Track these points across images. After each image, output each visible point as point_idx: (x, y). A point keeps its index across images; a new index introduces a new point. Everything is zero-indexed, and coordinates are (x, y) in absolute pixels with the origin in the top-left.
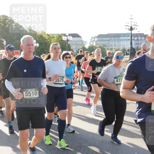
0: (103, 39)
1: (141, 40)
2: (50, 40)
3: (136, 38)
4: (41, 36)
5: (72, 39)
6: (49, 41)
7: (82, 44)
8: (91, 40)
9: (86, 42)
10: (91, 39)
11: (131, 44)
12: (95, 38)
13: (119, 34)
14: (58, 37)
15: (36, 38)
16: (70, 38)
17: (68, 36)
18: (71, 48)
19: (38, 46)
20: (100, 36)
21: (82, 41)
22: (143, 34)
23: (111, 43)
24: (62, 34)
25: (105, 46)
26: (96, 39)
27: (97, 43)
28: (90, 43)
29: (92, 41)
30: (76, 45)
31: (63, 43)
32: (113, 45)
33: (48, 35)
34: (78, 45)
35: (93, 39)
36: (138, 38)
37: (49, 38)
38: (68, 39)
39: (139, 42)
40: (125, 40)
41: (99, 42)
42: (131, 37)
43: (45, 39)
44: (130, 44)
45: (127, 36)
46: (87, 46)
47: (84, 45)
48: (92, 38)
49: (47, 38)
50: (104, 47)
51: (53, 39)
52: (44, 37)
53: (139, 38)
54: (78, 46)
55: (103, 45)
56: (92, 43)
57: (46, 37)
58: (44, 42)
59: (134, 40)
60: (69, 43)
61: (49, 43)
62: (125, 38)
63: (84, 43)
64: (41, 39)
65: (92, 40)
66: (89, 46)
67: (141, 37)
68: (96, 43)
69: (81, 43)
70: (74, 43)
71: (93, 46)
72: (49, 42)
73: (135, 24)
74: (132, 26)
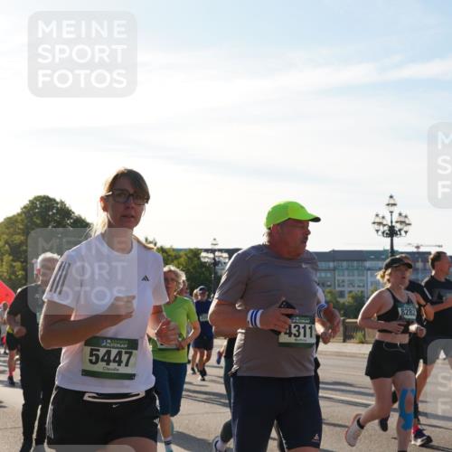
16: (223, 257)
23: (340, 278)
32: (346, 283)
33: (163, 250)
38: (217, 259)
45: (383, 259)
62: (380, 264)
67: (424, 261)
73: (402, 219)
74: (394, 224)
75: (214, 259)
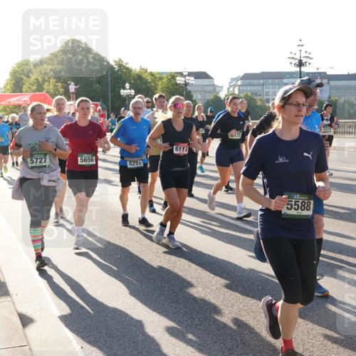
0: (252, 81)
2: (155, 84)
4: (139, 77)
5: (193, 82)
6: (153, 84)
7: (215, 90)
8: (230, 83)
9: (222, 87)
10: (230, 81)
12: (237, 79)
13: (281, 73)
14: (170, 77)
15: (131, 80)
16: (191, 80)
17: (186, 76)
18: (194, 98)
19: (133, 94)
20: (247, 77)
21: (214, 85)
22: (325, 73)
23: (267, 90)
24: (176, 73)
25: (256, 95)
26: (239, 83)
27: (241, 88)
28: (229, 89)
29: (232, 86)
30: (203, 92)
31: (178, 89)
32: (270, 93)
33: (152, 74)
34: (206, 92)
35: (235, 82)
37: (152, 80)
41: (245, 88)
43: (146, 82)
45: (295, 78)
46: (223, 95)
47: (218, 93)
48: (232, 79)
49: (149, 80)
50: (255, 97)
51: (160, 82)
52: (144, 79)
54: (207, 94)
55: (252, 93)
56: (231, 89)
57: (148, 78)
58: (143, 87)
60: (189, 88)
61: (153, 88)
62: (293, 80)
63: (217, 89)
65: (232, 84)
67: (321, 78)
68: (239, 89)
69: (211, 88)
70: (199, 89)
72: (152, 86)
73: (307, 55)
74: (302, 58)
75: (185, 81)
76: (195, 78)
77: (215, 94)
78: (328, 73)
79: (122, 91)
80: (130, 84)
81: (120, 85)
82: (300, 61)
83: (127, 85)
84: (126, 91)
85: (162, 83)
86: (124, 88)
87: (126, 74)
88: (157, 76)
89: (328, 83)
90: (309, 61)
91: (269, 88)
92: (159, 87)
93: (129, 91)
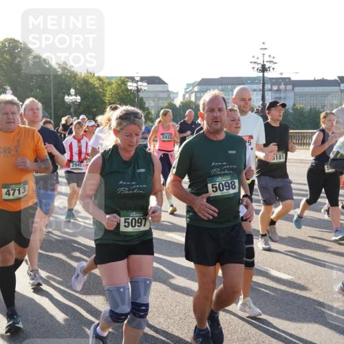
1: (286, 90)
2: (104, 90)
3: (275, 88)
4: (86, 82)
5: (146, 88)
6: (101, 90)
7: (169, 97)
8: (186, 89)
9: (177, 93)
10: (185, 87)
11: (263, 99)
12: (193, 85)
13: (241, 78)
14: (119, 82)
15: (76, 85)
16: (144, 86)
17: (138, 81)
18: (147, 105)
19: (79, 101)
20: (206, 83)
21: (168, 91)
22: (289, 79)
24: (127, 77)
26: (196, 89)
27: (198, 95)
28: (184, 95)
29: (187, 92)
30: (156, 99)
31: (129, 95)
33: (100, 79)
34: (159, 99)
35: (191, 88)
36: (279, 87)
37: (100, 86)
38: (139, 87)
39: (282, 95)
40: (255, 90)
42: (263, 86)
43: (94, 87)
44: (261, 98)
45: (257, 83)
46: (178, 102)
47: (173, 100)
48: (188, 85)
49: (97, 85)
51: (109, 87)
52: (91, 84)
53: (282, 87)
54: (161, 101)
56: (187, 96)
57: (95, 83)
58: (90, 93)
59: (271, 90)
60: (141, 95)
61: (101, 94)
62: (255, 87)
63: (172, 96)
64: (85, 87)
65: (188, 90)
66: (181, 103)
67: (285, 84)
68: (196, 96)
69: (165, 95)
70: (152, 95)
71: (191, 102)
72: (100, 92)
73: (271, 59)
74: (265, 63)
75: (137, 87)
76: (148, 84)
77: (169, 101)
78: (292, 79)
79: (66, 97)
80: (75, 89)
81: (64, 91)
82: (263, 66)
83: (72, 91)
84: (71, 98)
85: (111, 89)
86: (69, 94)
87: (71, 79)
88: (106, 81)
89: (293, 90)
90: (273, 66)
91: (229, 95)
92: (108, 93)
93: (74, 97)
